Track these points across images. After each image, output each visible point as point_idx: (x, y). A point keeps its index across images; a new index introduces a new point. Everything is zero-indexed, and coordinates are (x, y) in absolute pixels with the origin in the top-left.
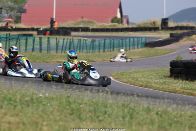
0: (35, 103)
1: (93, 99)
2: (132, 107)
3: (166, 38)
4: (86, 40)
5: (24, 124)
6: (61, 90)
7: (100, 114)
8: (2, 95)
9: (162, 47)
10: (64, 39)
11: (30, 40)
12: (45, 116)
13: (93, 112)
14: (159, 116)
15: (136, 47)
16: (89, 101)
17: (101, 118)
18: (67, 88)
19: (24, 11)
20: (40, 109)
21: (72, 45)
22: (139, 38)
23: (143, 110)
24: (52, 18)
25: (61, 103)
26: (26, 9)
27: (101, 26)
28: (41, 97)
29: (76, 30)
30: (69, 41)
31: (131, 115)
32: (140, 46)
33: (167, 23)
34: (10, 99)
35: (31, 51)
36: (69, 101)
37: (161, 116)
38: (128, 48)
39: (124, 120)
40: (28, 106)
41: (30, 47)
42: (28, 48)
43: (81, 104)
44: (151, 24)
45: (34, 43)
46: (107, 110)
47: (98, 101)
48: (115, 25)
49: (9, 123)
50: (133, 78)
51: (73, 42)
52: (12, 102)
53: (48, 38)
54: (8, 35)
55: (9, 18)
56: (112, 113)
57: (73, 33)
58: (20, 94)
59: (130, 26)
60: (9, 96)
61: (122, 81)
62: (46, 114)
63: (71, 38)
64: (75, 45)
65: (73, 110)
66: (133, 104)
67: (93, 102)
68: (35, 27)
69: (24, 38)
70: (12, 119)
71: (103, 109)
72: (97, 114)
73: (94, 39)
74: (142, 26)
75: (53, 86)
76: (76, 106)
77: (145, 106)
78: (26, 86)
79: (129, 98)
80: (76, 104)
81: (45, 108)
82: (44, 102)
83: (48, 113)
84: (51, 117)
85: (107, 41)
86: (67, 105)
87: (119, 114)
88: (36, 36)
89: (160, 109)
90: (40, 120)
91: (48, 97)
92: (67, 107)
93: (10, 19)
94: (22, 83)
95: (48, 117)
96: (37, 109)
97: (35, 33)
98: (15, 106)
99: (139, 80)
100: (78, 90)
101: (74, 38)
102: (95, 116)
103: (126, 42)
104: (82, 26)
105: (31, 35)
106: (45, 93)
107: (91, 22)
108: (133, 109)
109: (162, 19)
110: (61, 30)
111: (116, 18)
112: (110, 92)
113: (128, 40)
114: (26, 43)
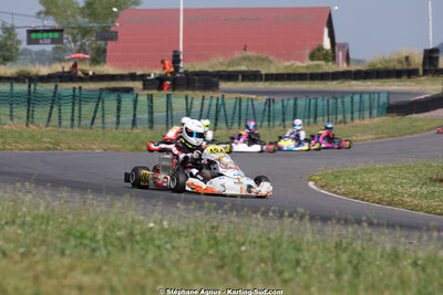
0: (137, 242)
1: (269, 232)
2: (359, 249)
3: (435, 93)
4: (252, 100)
5: (113, 289)
6: (198, 214)
7: (285, 267)
8: (64, 227)
9: (427, 114)
10: (203, 99)
11: (127, 101)
12: (162, 272)
13: (269, 263)
14: (419, 269)
15: (367, 113)
16: (260, 237)
17: (287, 275)
18: (209, 208)
19: (113, 36)
20: (150, 256)
21: (222, 112)
22: (374, 93)
23: (382, 256)
24: (175, 52)
25: (197, 242)
26: (116, 33)
27: (286, 67)
28: (151, 228)
29: (231, 76)
30: (214, 102)
31: (356, 267)
32: (375, 112)
33: (437, 58)
34: (82, 235)
35: (130, 125)
36: (215, 238)
37: (424, 270)
38: (348, 116)
39: (340, 280)
40: (124, 248)
41: (126, 117)
42: (121, 118)
43: (243, 244)
44: (400, 62)
45: (135, 108)
46: (301, 256)
47: (281, 236)
48: (318, 66)
49: (80, 288)
50: (361, 185)
51: (224, 104)
52: (86, 242)
53: (168, 96)
54: (77, 91)
55: (79, 52)
56: (313, 263)
57: (224, 85)
58: (103, 223)
59: (353, 68)
60: (79, 227)
61: (334, 192)
62: (163, 267)
63: (219, 95)
64: (230, 112)
65: (223, 258)
66: (359, 242)
67: (268, 239)
68: (139, 73)
69: (114, 96)
70: (86, 280)
71: (292, 255)
72: (279, 266)
73: (272, 97)
74: (380, 66)
75: (179, 205)
76: (231, 249)
77: (388, 247)
78: (118, 204)
79: (350, 229)
80: (232, 244)
81: (161, 255)
82: (159, 239)
83: (168, 264)
84: (175, 273)
85: (302, 102)
86: (211, 247)
87: (328, 265)
88: (140, 93)
89: (421, 254)
90: (150, 281)
91: (166, 230)
92: (211, 252)
93: (81, 55)
94: (109, 198)
95: (169, 273)
96: (143, 257)
97: (138, 85)
98: (94, 250)
99: (374, 188)
100: (235, 213)
101: (227, 96)
102: (274, 270)
103: (343, 102)
104: (243, 68)
105: (129, 90)
106: (161, 221)
107: (263, 60)
108: (359, 254)
109: (426, 51)
110: (197, 78)
111: (320, 48)
112: (307, 217)
113: (347, 99)
114: (119, 109)
